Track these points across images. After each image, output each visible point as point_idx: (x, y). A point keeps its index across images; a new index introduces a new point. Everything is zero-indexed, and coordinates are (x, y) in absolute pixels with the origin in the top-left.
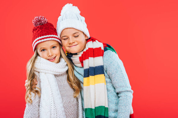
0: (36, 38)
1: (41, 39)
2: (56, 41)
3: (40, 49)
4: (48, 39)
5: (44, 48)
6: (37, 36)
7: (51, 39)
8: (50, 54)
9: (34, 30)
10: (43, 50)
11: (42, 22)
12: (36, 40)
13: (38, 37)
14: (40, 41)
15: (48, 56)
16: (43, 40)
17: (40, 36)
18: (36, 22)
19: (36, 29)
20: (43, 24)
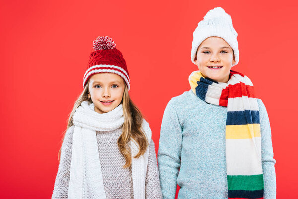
0: (92, 66)
1: (98, 68)
2: (120, 76)
3: (94, 83)
4: (109, 70)
5: (99, 82)
6: (94, 63)
7: (113, 71)
8: (106, 95)
9: (92, 55)
10: (98, 86)
11: (108, 44)
12: (91, 68)
13: (95, 65)
14: (96, 71)
15: (103, 95)
16: (100, 70)
17: (99, 64)
18: (98, 43)
19: (95, 54)
20: (107, 48)
